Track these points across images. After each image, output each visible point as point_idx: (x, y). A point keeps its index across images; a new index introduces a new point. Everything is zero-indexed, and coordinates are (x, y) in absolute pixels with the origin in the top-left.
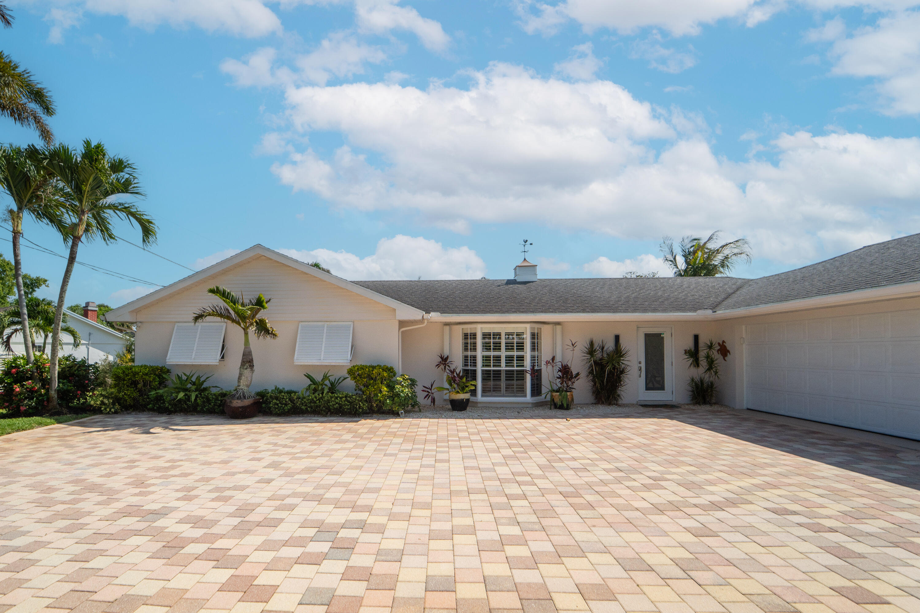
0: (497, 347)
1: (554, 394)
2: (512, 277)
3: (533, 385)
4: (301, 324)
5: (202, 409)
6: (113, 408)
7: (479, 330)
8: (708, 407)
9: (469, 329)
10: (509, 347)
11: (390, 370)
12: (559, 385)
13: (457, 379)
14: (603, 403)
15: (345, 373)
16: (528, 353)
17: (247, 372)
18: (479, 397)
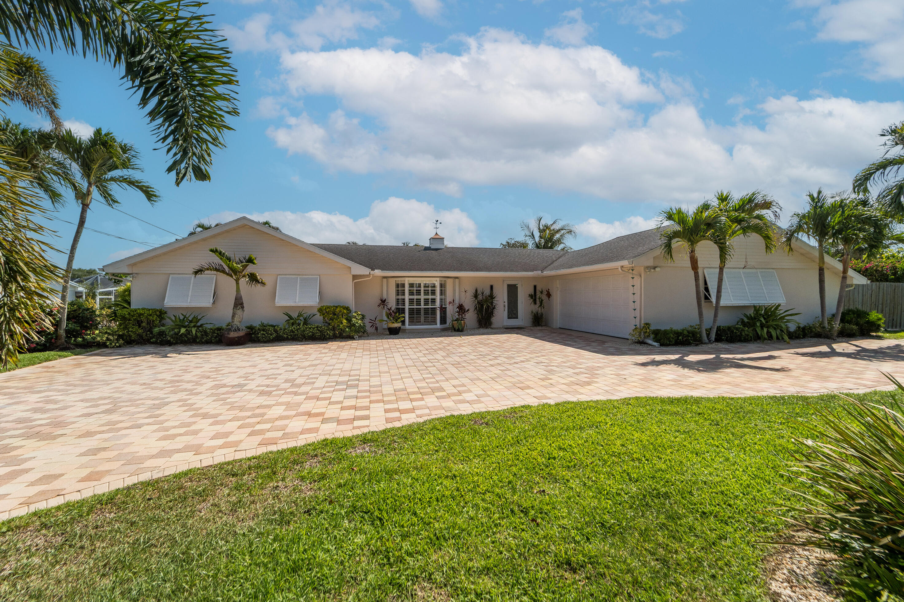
0: (419, 292)
1: (454, 322)
2: (427, 245)
3: (441, 317)
4: (279, 276)
5: (201, 340)
6: (118, 342)
7: (407, 281)
8: (540, 328)
9: (400, 281)
10: (426, 293)
11: (347, 308)
12: (457, 317)
13: (393, 314)
14: (483, 327)
15: (315, 311)
16: (438, 297)
17: (239, 312)
18: (407, 326)
